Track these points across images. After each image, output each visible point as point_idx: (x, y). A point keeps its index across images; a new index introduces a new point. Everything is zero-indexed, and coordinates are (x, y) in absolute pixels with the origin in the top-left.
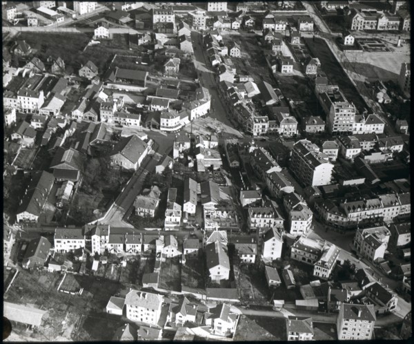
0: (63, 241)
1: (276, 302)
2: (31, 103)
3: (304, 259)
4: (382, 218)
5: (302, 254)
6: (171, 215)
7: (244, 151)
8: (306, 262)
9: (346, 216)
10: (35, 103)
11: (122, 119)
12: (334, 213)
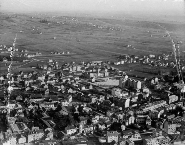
0: (70, 130)
1: (144, 130)
2: (12, 106)
3: (140, 122)
4: (150, 111)
5: (140, 120)
6: (94, 120)
7: (96, 105)
8: (141, 122)
9: (142, 110)
10: (13, 106)
11: (48, 105)
12: (139, 111)
